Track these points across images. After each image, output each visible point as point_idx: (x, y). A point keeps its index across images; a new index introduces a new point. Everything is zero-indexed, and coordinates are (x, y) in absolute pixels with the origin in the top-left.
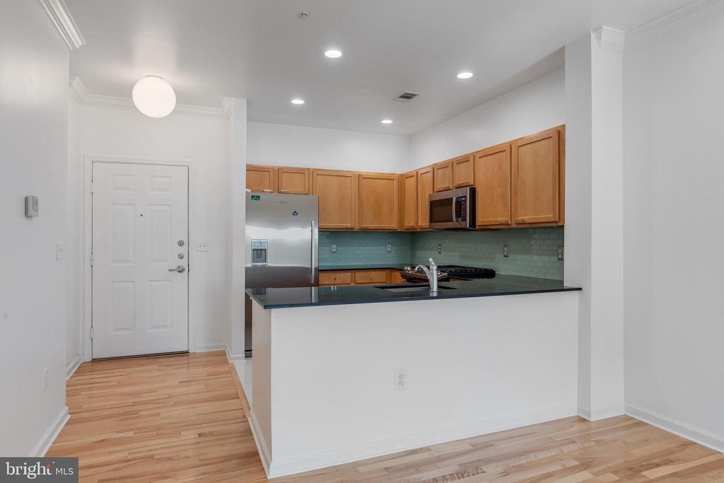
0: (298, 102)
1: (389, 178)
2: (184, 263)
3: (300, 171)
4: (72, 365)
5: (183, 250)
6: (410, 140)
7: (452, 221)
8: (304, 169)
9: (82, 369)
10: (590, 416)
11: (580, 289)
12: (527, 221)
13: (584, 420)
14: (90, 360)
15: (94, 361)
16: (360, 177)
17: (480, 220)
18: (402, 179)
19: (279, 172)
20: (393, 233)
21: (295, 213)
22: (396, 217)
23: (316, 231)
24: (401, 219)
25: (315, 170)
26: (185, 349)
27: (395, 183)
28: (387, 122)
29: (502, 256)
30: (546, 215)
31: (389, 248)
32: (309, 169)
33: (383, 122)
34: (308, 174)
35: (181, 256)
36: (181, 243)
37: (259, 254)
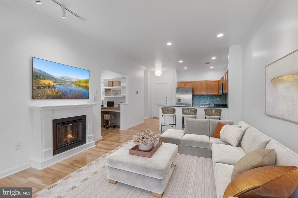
0: (185, 68)
2: (167, 102)
3: (191, 82)
5: (167, 99)
9: (151, 119)
11: (228, 108)
15: (154, 118)
16: (207, 82)
18: (219, 81)
19: (186, 83)
21: (187, 91)
23: (192, 95)
24: (219, 92)
33: (211, 68)
34: (193, 82)
35: (167, 100)
36: (167, 98)
37: (179, 100)
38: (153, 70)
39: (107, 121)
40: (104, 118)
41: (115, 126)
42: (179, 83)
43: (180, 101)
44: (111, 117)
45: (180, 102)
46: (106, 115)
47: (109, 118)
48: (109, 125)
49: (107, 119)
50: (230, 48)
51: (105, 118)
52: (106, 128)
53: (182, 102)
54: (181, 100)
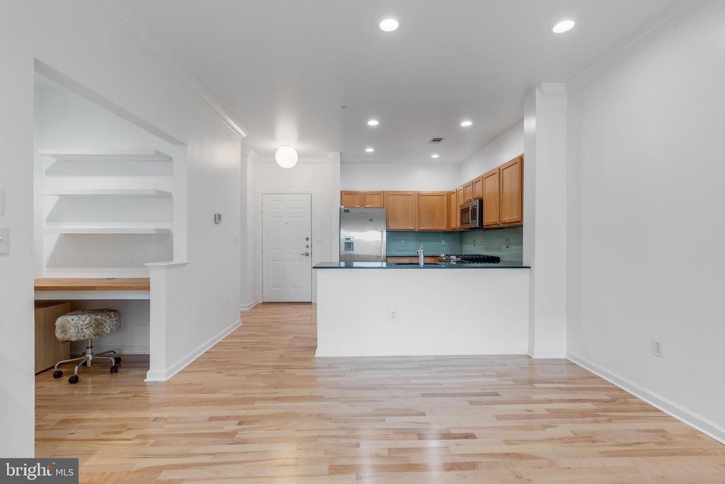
0: (370, 150)
1: (440, 195)
2: (309, 251)
3: (378, 193)
4: (251, 303)
5: (309, 243)
6: (459, 167)
7: (469, 223)
8: (381, 192)
9: (256, 307)
10: (533, 355)
11: (529, 267)
12: (507, 221)
13: (530, 357)
14: (261, 302)
15: (264, 303)
16: (419, 195)
17: (486, 222)
18: (449, 195)
19: (365, 195)
20: (445, 232)
21: (371, 220)
22: (445, 220)
23: (385, 233)
24: (449, 223)
25: (388, 192)
26: (310, 301)
27: (445, 197)
28: (435, 156)
29: (505, 247)
30: (515, 218)
31: (443, 243)
32: (384, 192)
33: (433, 157)
34: (383, 195)
35: (307, 247)
36: (307, 239)
37: (349, 245)
38: (268, 145)
39: (75, 348)
40: (59, 335)
41: (118, 360)
42: (345, 194)
43: (353, 250)
44: (99, 325)
45: (351, 252)
46: (69, 318)
47: (88, 332)
48: (85, 364)
49: (72, 335)
50: (537, 91)
51: (65, 331)
52: (66, 379)
53: (357, 250)
54: (355, 244)
